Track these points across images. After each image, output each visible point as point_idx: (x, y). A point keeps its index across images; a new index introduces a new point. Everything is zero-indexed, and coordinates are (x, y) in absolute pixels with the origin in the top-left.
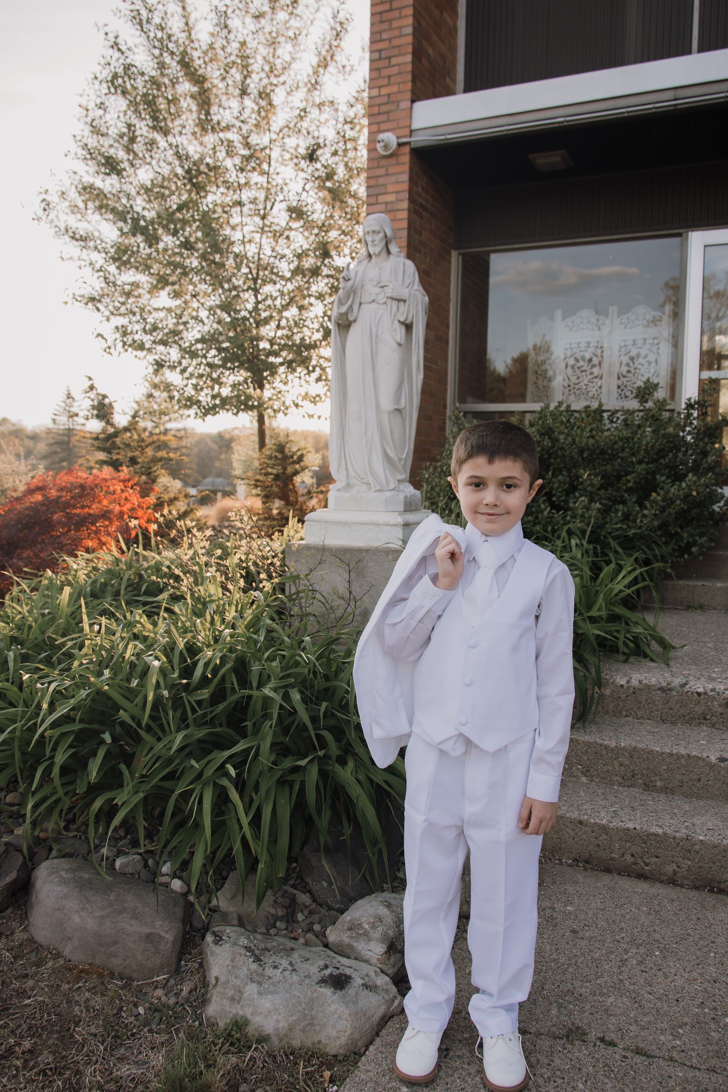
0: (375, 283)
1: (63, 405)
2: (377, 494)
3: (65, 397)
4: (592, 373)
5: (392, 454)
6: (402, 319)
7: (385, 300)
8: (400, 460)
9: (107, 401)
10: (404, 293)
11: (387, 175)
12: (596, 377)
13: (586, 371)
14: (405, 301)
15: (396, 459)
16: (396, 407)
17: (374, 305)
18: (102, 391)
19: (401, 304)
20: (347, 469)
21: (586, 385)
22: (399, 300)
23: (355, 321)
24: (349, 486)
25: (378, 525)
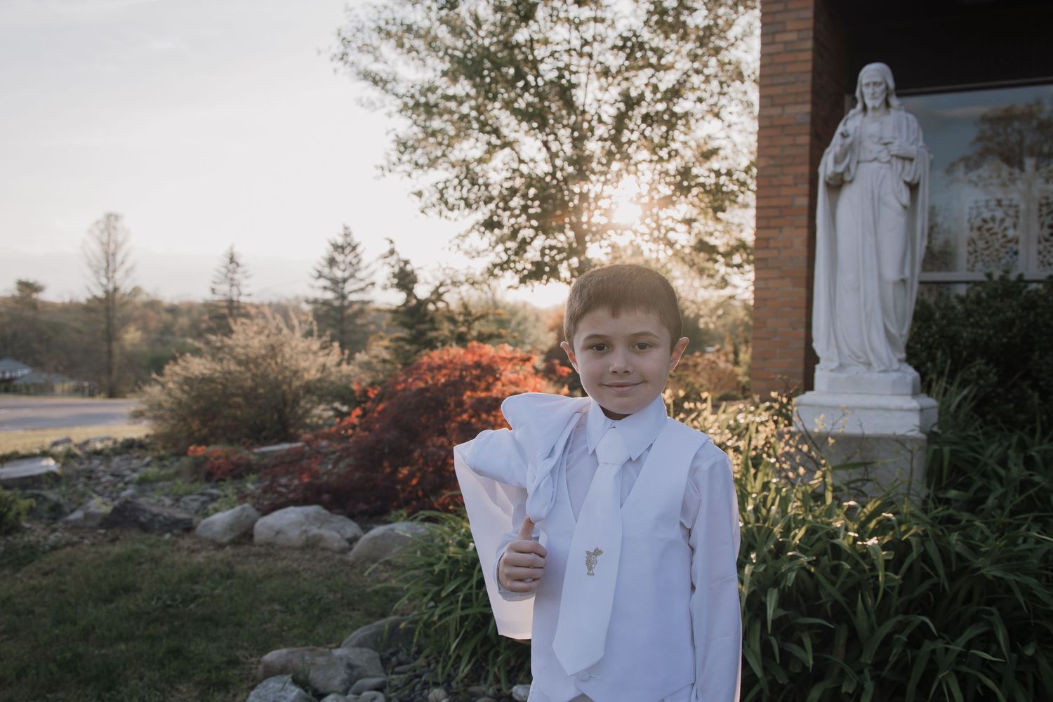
0: (876, 140)
1: (224, 270)
2: (882, 375)
3: (228, 260)
4: (1005, 236)
5: (893, 330)
6: (908, 179)
7: (888, 158)
8: (901, 336)
9: (409, 268)
10: (912, 150)
11: (786, 10)
12: (1010, 241)
13: (996, 234)
14: (911, 160)
15: (897, 335)
16: (902, 277)
17: (875, 164)
18: (404, 256)
19: (907, 163)
20: (838, 347)
21: (997, 250)
22: (904, 159)
23: (851, 182)
24: (841, 367)
25: (887, 409)
